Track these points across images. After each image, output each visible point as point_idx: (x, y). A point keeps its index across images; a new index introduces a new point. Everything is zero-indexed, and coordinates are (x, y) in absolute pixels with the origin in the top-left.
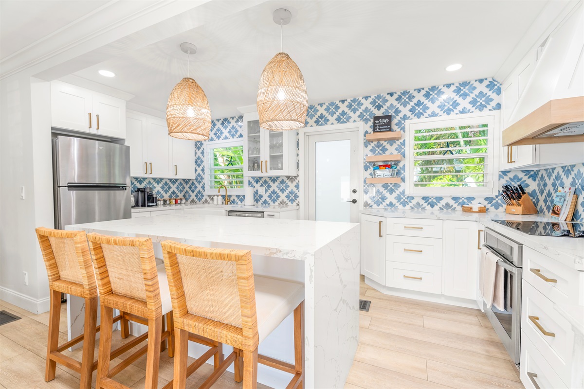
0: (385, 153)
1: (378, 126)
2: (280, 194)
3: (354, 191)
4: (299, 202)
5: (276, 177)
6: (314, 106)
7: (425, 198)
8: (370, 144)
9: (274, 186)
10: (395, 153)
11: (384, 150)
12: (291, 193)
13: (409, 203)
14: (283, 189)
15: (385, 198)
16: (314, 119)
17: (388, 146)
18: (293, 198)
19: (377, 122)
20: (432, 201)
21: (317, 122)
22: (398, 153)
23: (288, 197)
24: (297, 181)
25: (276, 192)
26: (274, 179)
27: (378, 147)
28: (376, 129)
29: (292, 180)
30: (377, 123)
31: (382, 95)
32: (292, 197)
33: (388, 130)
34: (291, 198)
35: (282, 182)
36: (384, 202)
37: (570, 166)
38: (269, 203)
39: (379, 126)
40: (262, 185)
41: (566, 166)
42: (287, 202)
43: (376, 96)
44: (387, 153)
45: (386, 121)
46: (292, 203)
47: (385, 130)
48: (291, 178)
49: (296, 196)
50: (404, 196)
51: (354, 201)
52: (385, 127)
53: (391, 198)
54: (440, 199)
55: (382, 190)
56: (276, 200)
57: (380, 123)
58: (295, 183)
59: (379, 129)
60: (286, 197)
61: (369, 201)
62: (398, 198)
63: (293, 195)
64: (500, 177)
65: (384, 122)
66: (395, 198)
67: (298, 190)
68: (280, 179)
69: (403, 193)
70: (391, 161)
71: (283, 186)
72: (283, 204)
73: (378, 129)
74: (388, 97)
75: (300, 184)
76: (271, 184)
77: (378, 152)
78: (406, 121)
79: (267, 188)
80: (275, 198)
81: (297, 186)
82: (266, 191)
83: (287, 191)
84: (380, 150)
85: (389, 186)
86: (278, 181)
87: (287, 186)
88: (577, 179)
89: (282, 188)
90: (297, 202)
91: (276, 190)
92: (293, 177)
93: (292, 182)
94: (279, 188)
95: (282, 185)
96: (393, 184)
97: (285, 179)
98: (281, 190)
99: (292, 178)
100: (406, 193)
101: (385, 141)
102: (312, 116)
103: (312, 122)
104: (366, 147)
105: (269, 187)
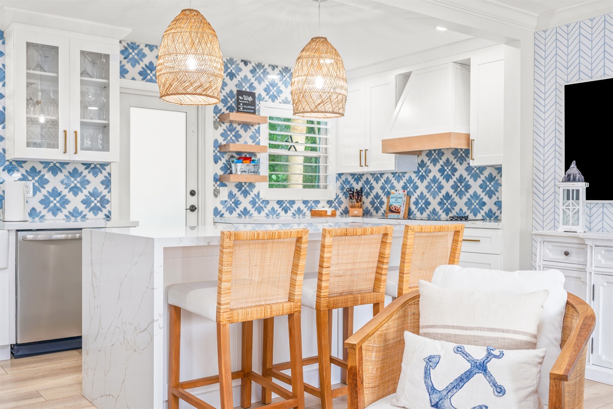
0: (238, 141)
1: (241, 104)
2: (70, 196)
3: (193, 193)
4: (110, 212)
5: (60, 163)
6: (138, 46)
7: (280, 202)
8: (221, 126)
9: (55, 182)
10: (250, 142)
11: (238, 136)
12: (94, 194)
13: (264, 208)
14: (75, 186)
15: (239, 202)
16: (139, 68)
17: (242, 132)
18: (98, 205)
19: (241, 98)
20: (286, 206)
21: (143, 74)
22: (253, 142)
23: (86, 202)
24: (105, 173)
25: (60, 194)
26: (55, 168)
27: (231, 131)
28: (240, 108)
29: (97, 170)
30: (241, 100)
31: (235, 60)
32: (95, 202)
33: (252, 111)
34: (93, 205)
35: (75, 173)
36: (237, 207)
37: (402, 173)
38: (43, 216)
39: (244, 104)
40: (24, 178)
41: (396, 173)
42: (86, 212)
43: (228, 59)
44: (241, 141)
45: (250, 99)
46: (96, 215)
47: (249, 111)
48: (92, 166)
49: (104, 202)
50: (259, 200)
51: (193, 209)
52: (249, 107)
53: (245, 202)
54: (292, 202)
55: (235, 191)
56: (59, 209)
57: (243, 100)
58: (101, 177)
59: (244, 108)
60: (84, 202)
61: (220, 208)
62: (253, 203)
63: (98, 199)
64: (337, 179)
65: (248, 101)
66: (250, 203)
67: (107, 190)
68: (70, 168)
69: (258, 195)
70: (246, 152)
71: (75, 182)
72: (76, 217)
73: (241, 108)
74: (242, 65)
75: (113, 179)
76: (48, 176)
77: (231, 138)
78: (261, 102)
79: (37, 184)
80: (58, 205)
81: (107, 183)
82: (35, 190)
83: (86, 192)
84: (233, 135)
85: (243, 186)
86: (65, 172)
87: (85, 182)
88: (409, 183)
89: (73, 185)
90: (105, 211)
91: (61, 188)
92: (98, 166)
93: (95, 175)
94: (67, 185)
95: (73, 179)
96: (247, 184)
97: (81, 168)
98: (71, 189)
99: (95, 167)
100: (261, 196)
101: (239, 124)
102: (134, 63)
103: (134, 71)
104: (216, 128)
105: (43, 182)
